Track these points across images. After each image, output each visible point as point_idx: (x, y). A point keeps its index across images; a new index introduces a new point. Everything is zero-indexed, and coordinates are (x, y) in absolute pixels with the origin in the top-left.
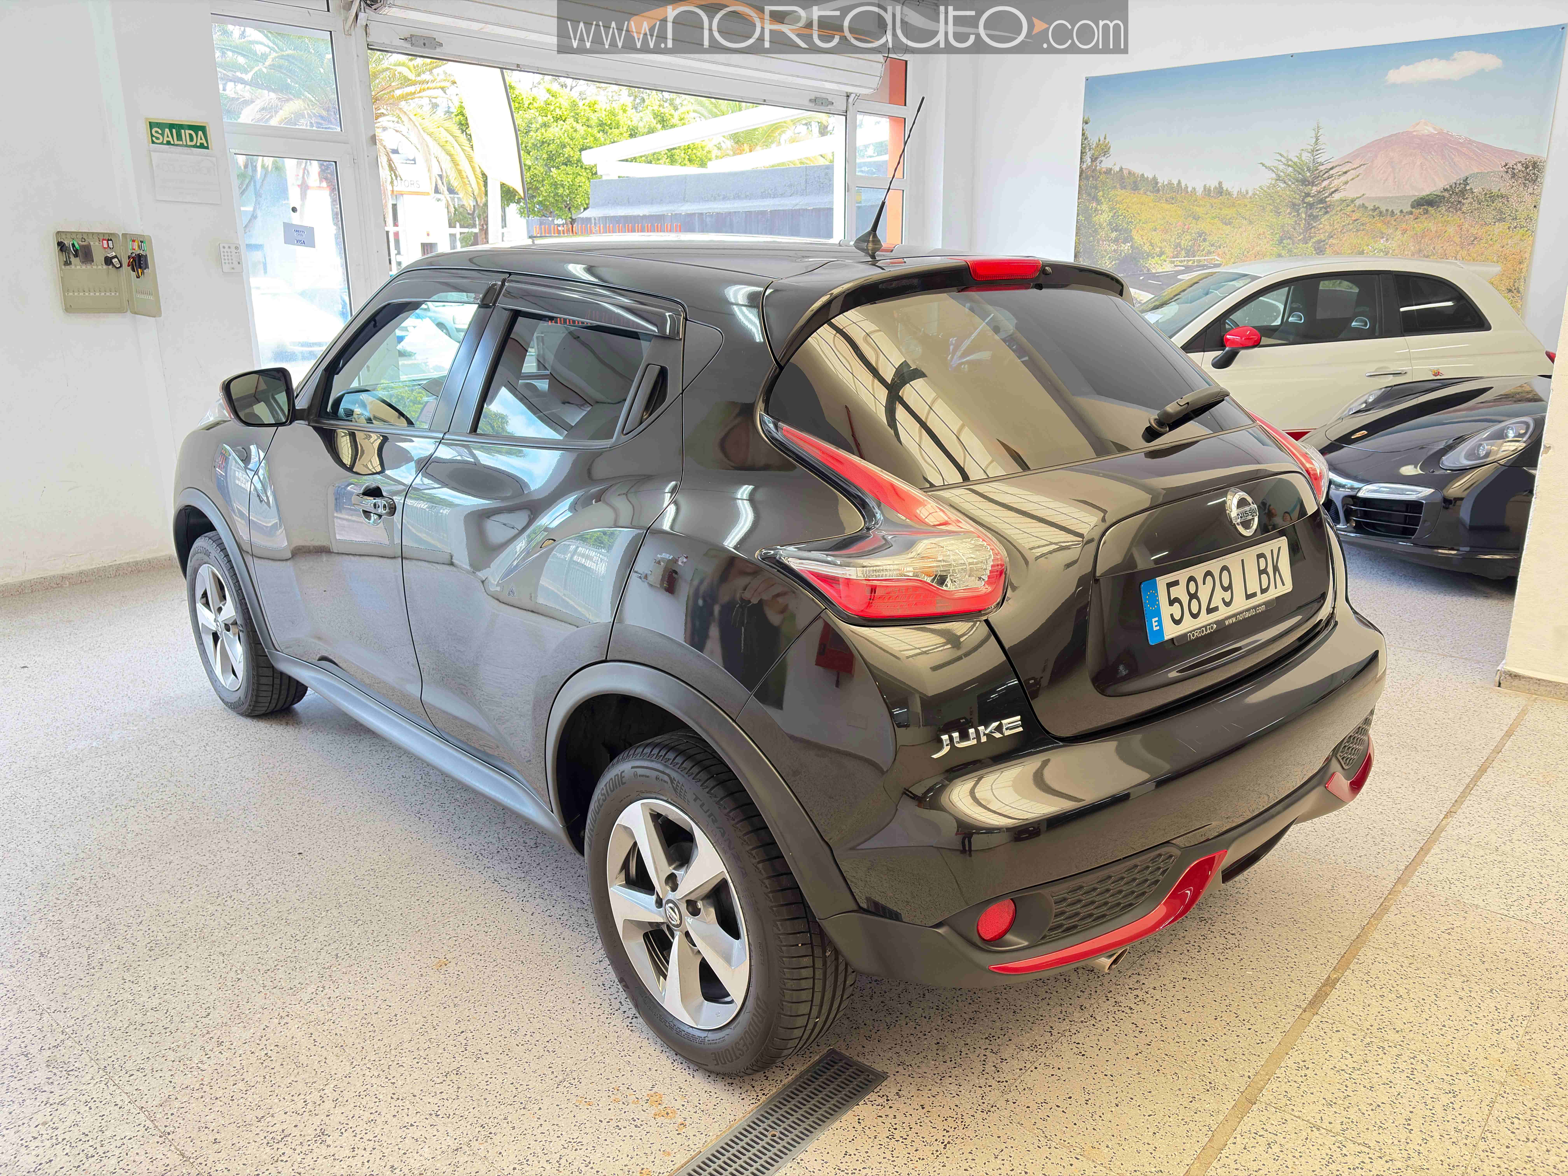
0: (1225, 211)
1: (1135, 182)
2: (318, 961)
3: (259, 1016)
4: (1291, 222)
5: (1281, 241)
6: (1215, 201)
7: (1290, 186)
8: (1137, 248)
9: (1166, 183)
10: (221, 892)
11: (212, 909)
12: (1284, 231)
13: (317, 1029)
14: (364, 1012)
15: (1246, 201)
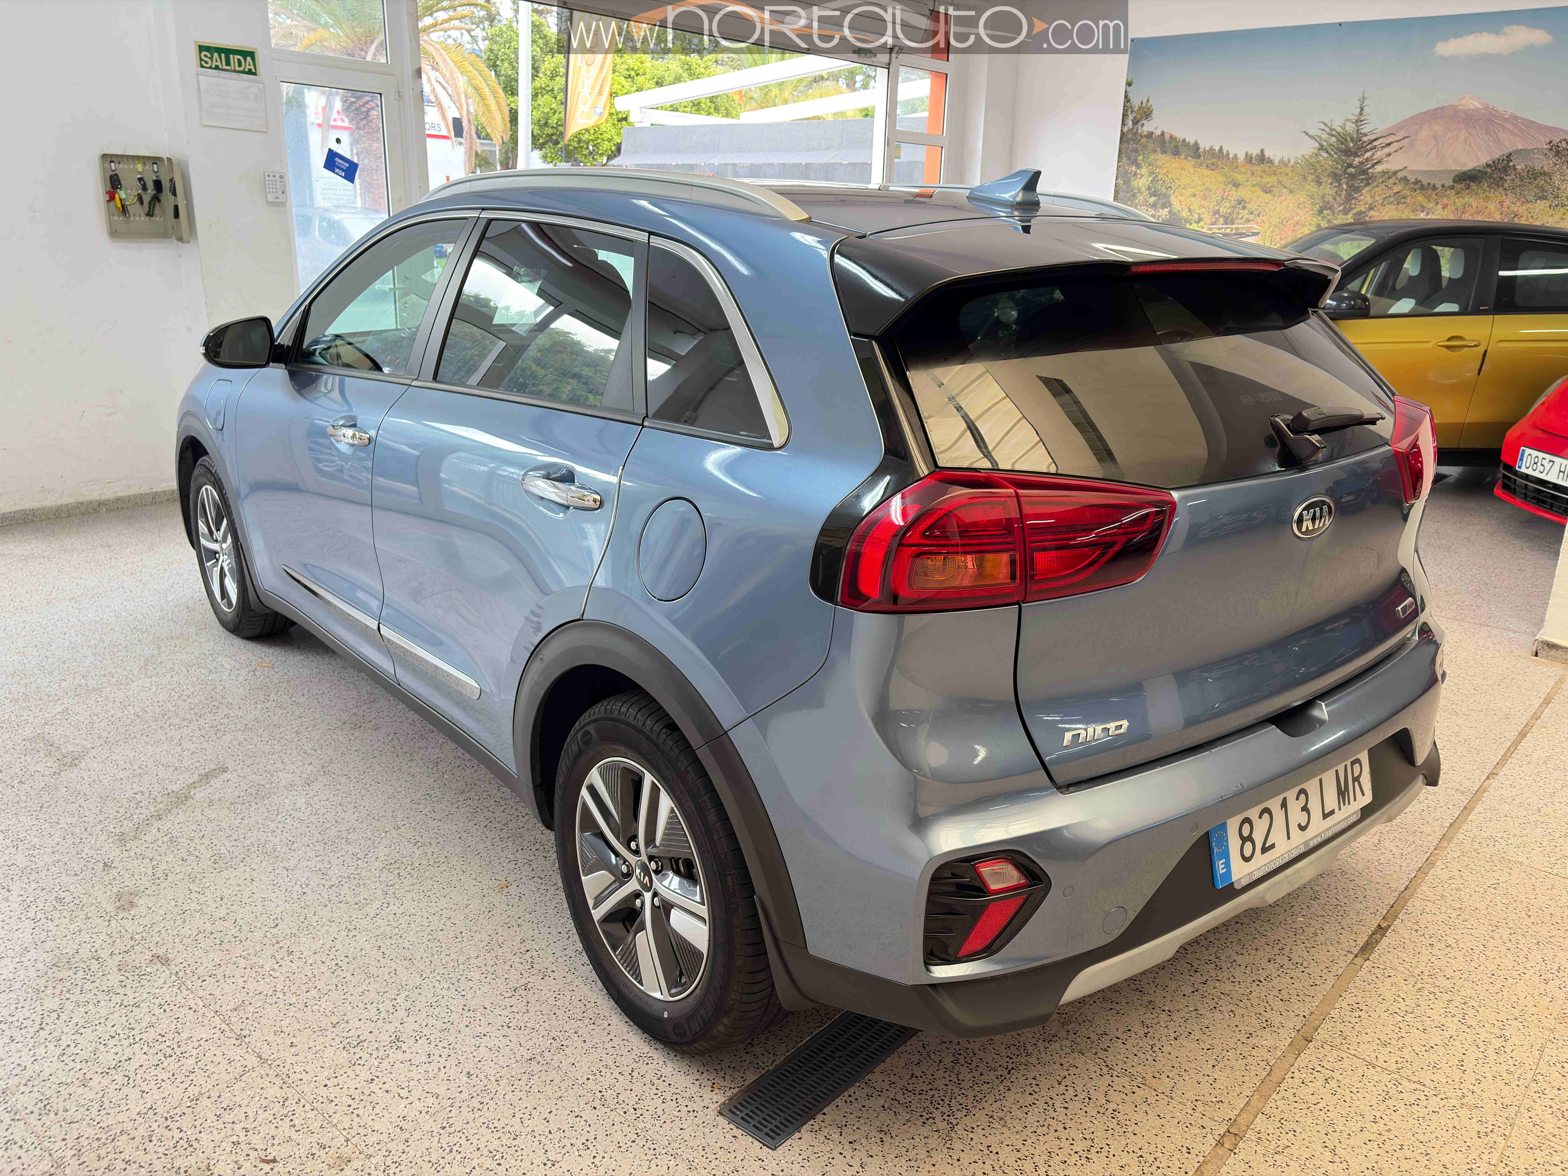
0: (1266, 180)
1: (1176, 147)
2: (381, 879)
3: (327, 928)
4: (1332, 192)
5: (1320, 212)
6: (1257, 168)
7: (1332, 156)
8: (1175, 214)
9: (1207, 149)
10: (280, 810)
11: (273, 826)
12: (1324, 201)
13: (384, 943)
14: (430, 928)
15: (1288, 170)
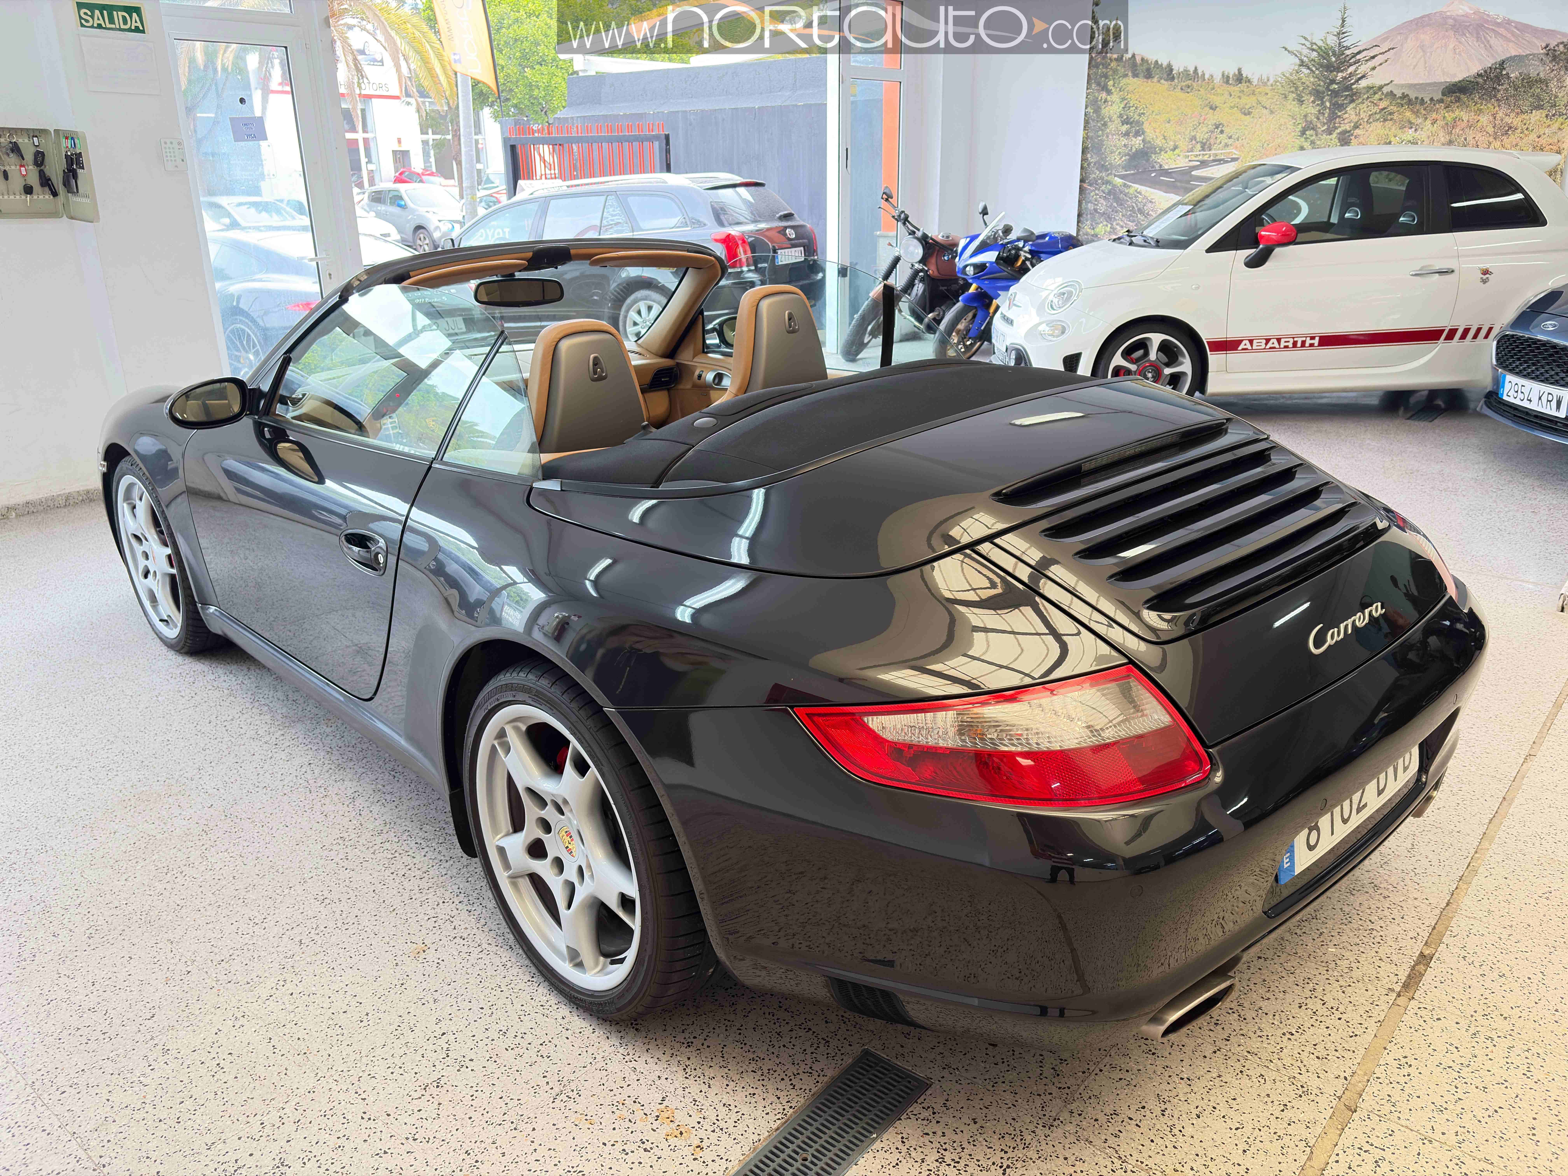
0: (1244, 101)
1: (1148, 70)
4: (1314, 111)
5: (1303, 133)
6: (1235, 88)
7: (1314, 72)
8: (1150, 142)
9: (1181, 70)
12: (1306, 121)
14: (331, 1011)
15: (1267, 89)
